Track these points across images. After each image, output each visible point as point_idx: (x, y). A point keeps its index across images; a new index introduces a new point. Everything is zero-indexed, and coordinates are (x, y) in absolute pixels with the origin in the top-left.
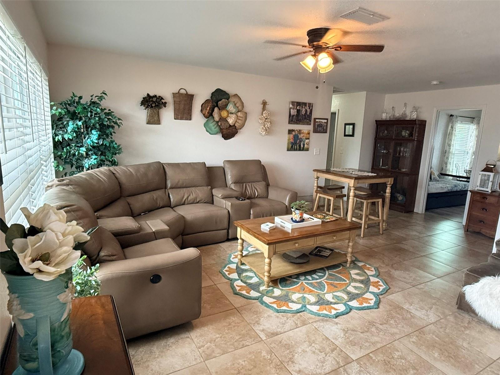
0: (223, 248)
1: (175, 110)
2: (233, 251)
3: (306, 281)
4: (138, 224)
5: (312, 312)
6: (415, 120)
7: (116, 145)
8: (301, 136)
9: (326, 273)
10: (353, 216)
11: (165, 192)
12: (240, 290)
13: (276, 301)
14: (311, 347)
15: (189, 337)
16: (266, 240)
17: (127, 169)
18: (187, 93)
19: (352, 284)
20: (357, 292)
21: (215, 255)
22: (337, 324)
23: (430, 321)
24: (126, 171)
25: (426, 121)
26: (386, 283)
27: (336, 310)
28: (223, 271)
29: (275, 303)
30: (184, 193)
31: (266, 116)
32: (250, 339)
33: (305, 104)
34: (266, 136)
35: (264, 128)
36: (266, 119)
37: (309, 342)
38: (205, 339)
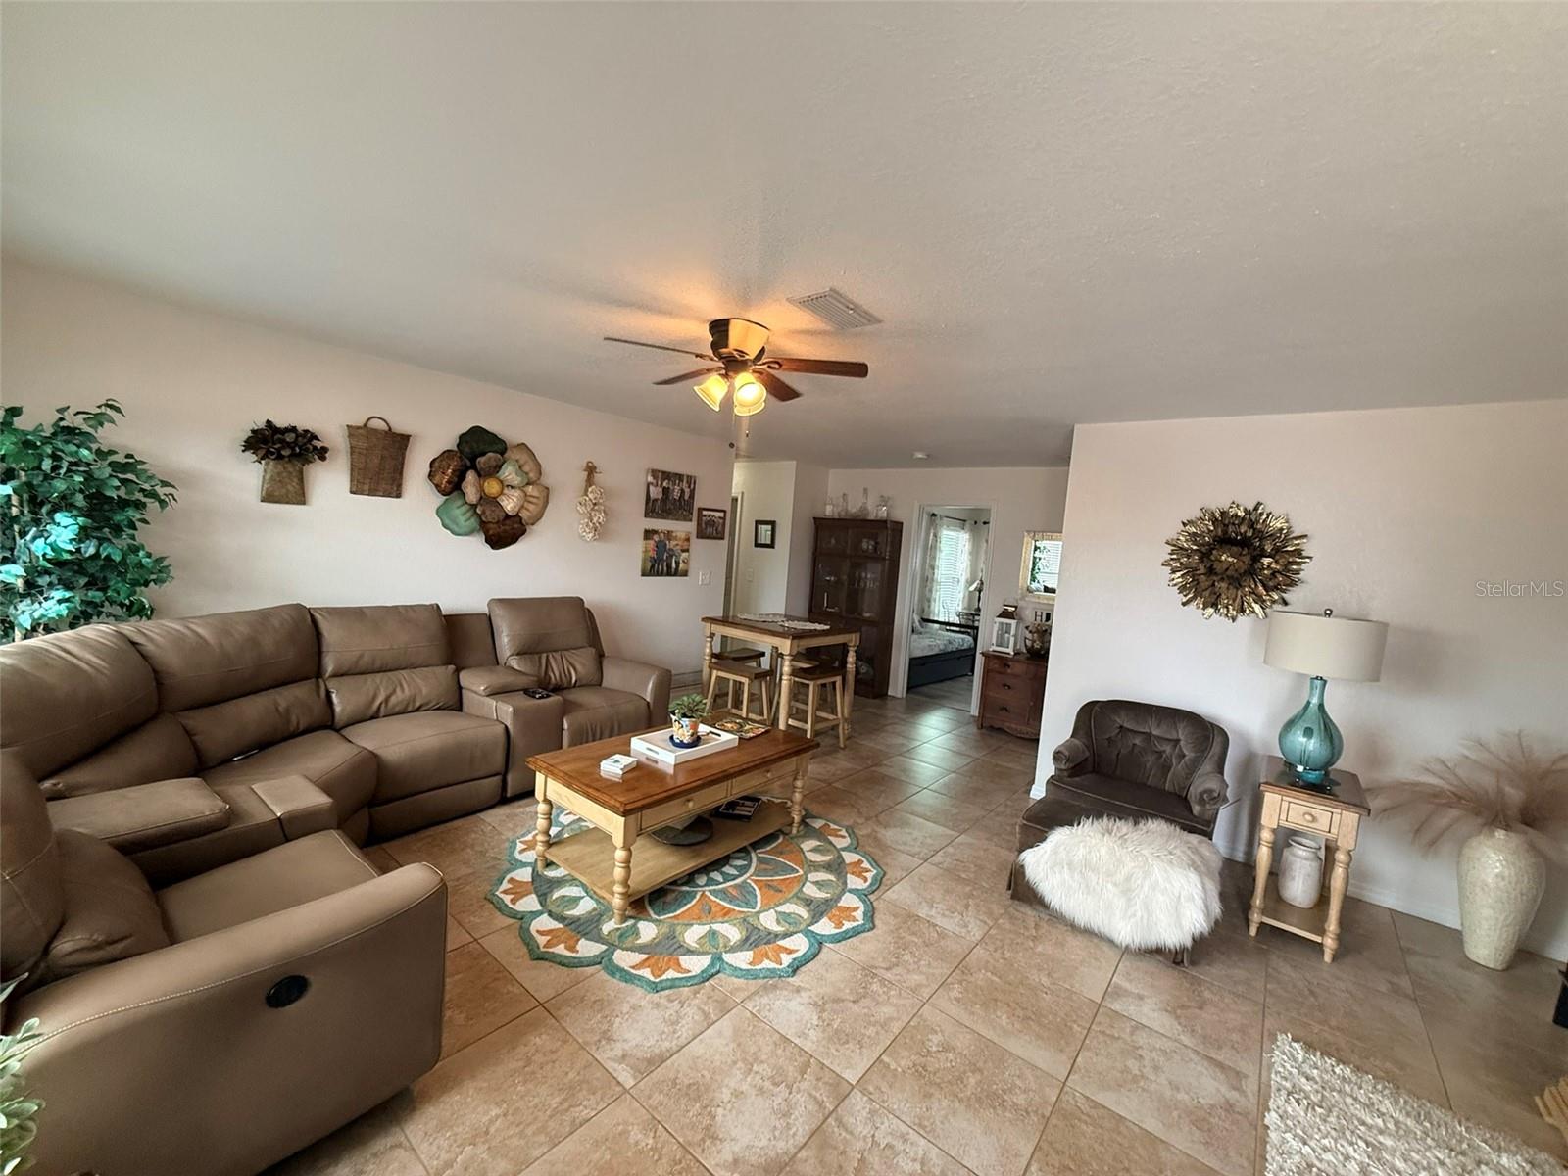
0: (490, 825)
1: (352, 470)
2: (520, 831)
3: (711, 888)
4: (221, 803)
5: (736, 971)
6: (885, 522)
7: (148, 560)
8: (671, 544)
9: (751, 858)
10: (790, 716)
11: (318, 687)
12: (548, 944)
13: (648, 959)
14: (752, 1075)
15: (399, 1145)
16: (618, 804)
17: (189, 628)
18: (390, 429)
19: (813, 876)
20: (823, 895)
21: (469, 850)
22: (798, 990)
23: (973, 939)
24: (183, 634)
25: (902, 524)
26: (875, 863)
27: (790, 952)
28: (497, 893)
29: (647, 964)
30: (378, 688)
31: (595, 498)
32: (592, 1097)
33: (680, 477)
34: (595, 543)
35: (591, 525)
36: (595, 504)
37: (744, 1060)
38: (456, 1134)
